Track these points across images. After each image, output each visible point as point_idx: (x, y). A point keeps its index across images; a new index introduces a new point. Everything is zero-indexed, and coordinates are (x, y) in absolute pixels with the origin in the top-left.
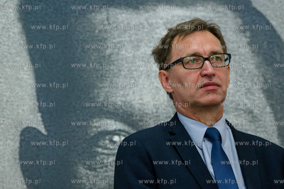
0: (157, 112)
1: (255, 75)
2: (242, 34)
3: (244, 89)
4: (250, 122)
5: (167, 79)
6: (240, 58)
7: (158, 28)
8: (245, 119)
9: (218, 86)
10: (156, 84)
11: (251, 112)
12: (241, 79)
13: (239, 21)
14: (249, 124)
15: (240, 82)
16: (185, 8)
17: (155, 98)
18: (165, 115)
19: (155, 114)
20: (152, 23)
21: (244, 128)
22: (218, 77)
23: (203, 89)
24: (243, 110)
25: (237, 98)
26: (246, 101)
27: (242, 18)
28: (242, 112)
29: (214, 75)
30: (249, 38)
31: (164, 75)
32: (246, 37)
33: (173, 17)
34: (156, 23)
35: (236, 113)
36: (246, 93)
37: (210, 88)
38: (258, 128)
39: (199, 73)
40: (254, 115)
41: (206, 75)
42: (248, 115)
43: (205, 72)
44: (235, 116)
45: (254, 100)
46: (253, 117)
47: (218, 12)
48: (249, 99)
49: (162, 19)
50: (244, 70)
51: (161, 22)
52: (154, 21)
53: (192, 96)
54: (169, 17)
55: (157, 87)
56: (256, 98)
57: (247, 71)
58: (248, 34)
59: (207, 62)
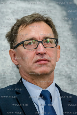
0: (4, 75)
1: (74, 52)
2: (66, 22)
3: (65, 61)
4: (69, 84)
5: (14, 55)
6: (64, 39)
7: (7, 15)
8: (66, 82)
9: (48, 61)
10: (4, 55)
11: (70, 77)
12: (64, 54)
13: (65, 13)
14: (68, 85)
15: (63, 55)
16: (27, 2)
17: (3, 65)
18: (9, 77)
19: (3, 76)
20: (3, 12)
21: (65, 88)
22: (49, 55)
23: (37, 63)
24: (64, 76)
25: (61, 67)
26: (67, 70)
27: (66, 11)
28: (64, 77)
29: (45, 53)
30: (71, 25)
31: (13, 52)
32: (69, 24)
33: (18, 8)
34: (7, 12)
35: (59, 78)
36: (67, 64)
37: (42, 62)
38: (74, 88)
39: (35, 52)
40: (72, 79)
41: (39, 54)
42: (68, 79)
43: (39, 52)
44: (59, 79)
45: (72, 69)
46: (71, 80)
47: (50, 6)
48: (69, 68)
49: (10, 9)
50: (66, 47)
51: (10, 11)
52: (5, 10)
53: (30, 68)
54: (16, 8)
55: (5, 57)
56: (73, 68)
57: (68, 49)
58: (70, 22)
59: (40, 44)
